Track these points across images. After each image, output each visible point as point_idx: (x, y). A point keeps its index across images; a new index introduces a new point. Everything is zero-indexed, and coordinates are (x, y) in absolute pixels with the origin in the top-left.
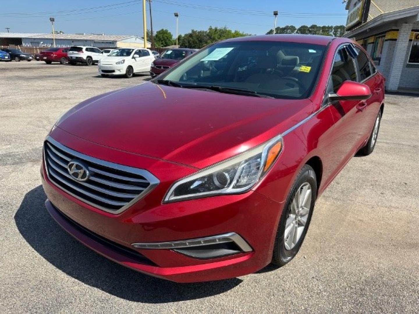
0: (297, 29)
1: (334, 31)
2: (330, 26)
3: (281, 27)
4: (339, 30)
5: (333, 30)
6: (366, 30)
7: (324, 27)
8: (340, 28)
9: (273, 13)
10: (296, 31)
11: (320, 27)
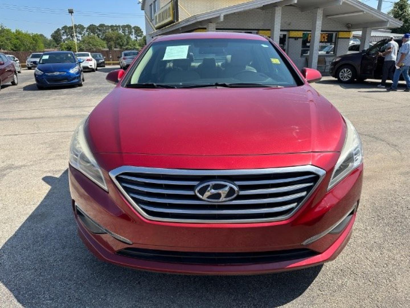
0: (86, 28)
1: (123, 30)
2: (117, 25)
3: (68, 26)
4: (126, 29)
5: (121, 29)
6: (179, 29)
7: (112, 26)
8: (127, 27)
9: (68, 12)
10: (86, 29)
11: (108, 26)
